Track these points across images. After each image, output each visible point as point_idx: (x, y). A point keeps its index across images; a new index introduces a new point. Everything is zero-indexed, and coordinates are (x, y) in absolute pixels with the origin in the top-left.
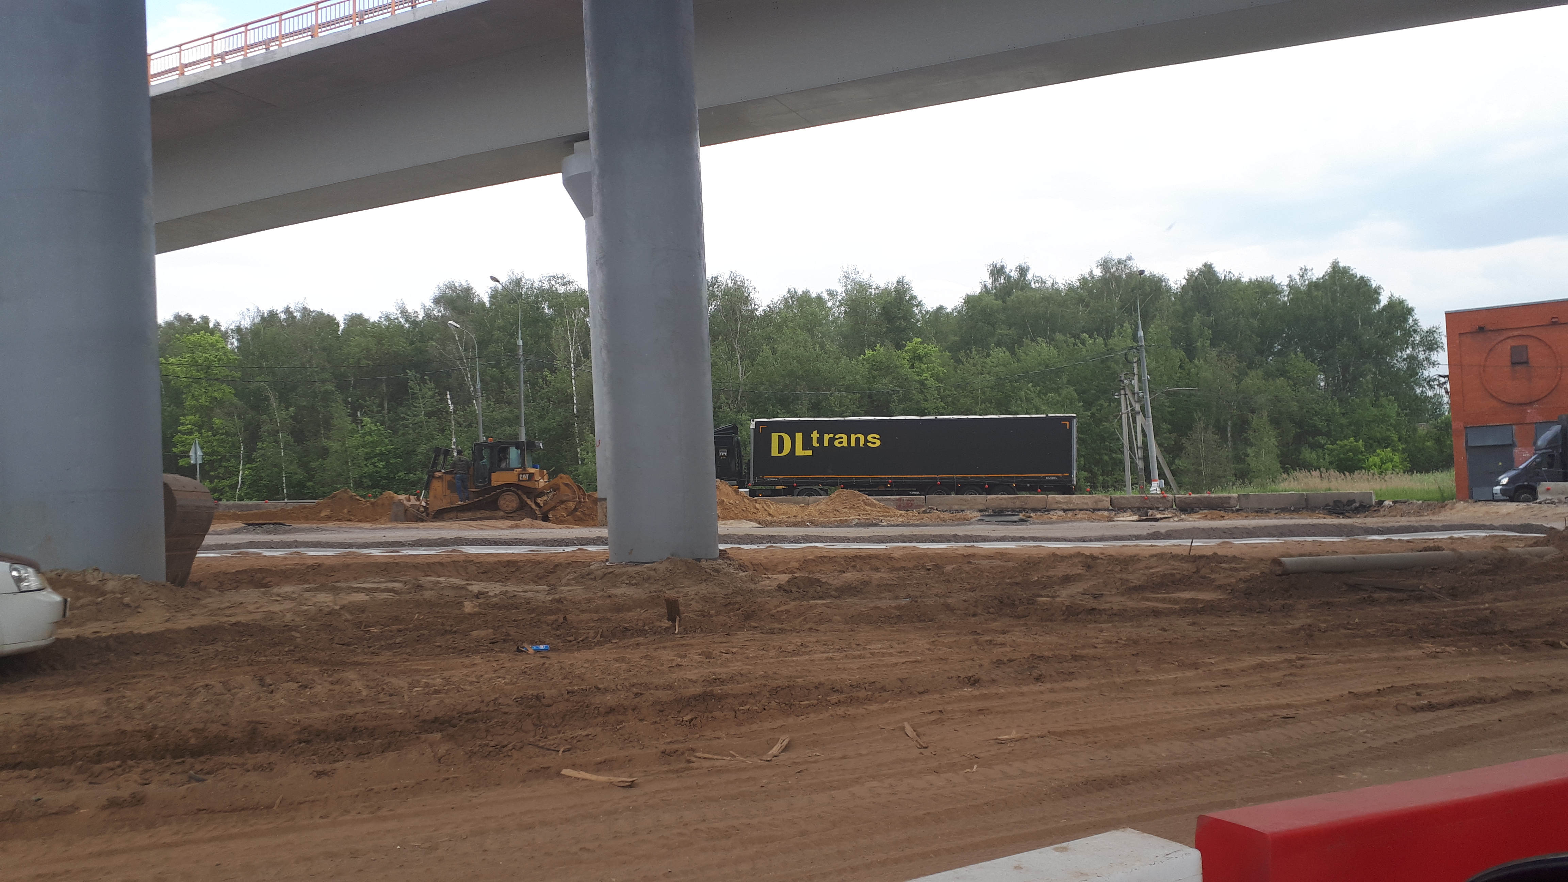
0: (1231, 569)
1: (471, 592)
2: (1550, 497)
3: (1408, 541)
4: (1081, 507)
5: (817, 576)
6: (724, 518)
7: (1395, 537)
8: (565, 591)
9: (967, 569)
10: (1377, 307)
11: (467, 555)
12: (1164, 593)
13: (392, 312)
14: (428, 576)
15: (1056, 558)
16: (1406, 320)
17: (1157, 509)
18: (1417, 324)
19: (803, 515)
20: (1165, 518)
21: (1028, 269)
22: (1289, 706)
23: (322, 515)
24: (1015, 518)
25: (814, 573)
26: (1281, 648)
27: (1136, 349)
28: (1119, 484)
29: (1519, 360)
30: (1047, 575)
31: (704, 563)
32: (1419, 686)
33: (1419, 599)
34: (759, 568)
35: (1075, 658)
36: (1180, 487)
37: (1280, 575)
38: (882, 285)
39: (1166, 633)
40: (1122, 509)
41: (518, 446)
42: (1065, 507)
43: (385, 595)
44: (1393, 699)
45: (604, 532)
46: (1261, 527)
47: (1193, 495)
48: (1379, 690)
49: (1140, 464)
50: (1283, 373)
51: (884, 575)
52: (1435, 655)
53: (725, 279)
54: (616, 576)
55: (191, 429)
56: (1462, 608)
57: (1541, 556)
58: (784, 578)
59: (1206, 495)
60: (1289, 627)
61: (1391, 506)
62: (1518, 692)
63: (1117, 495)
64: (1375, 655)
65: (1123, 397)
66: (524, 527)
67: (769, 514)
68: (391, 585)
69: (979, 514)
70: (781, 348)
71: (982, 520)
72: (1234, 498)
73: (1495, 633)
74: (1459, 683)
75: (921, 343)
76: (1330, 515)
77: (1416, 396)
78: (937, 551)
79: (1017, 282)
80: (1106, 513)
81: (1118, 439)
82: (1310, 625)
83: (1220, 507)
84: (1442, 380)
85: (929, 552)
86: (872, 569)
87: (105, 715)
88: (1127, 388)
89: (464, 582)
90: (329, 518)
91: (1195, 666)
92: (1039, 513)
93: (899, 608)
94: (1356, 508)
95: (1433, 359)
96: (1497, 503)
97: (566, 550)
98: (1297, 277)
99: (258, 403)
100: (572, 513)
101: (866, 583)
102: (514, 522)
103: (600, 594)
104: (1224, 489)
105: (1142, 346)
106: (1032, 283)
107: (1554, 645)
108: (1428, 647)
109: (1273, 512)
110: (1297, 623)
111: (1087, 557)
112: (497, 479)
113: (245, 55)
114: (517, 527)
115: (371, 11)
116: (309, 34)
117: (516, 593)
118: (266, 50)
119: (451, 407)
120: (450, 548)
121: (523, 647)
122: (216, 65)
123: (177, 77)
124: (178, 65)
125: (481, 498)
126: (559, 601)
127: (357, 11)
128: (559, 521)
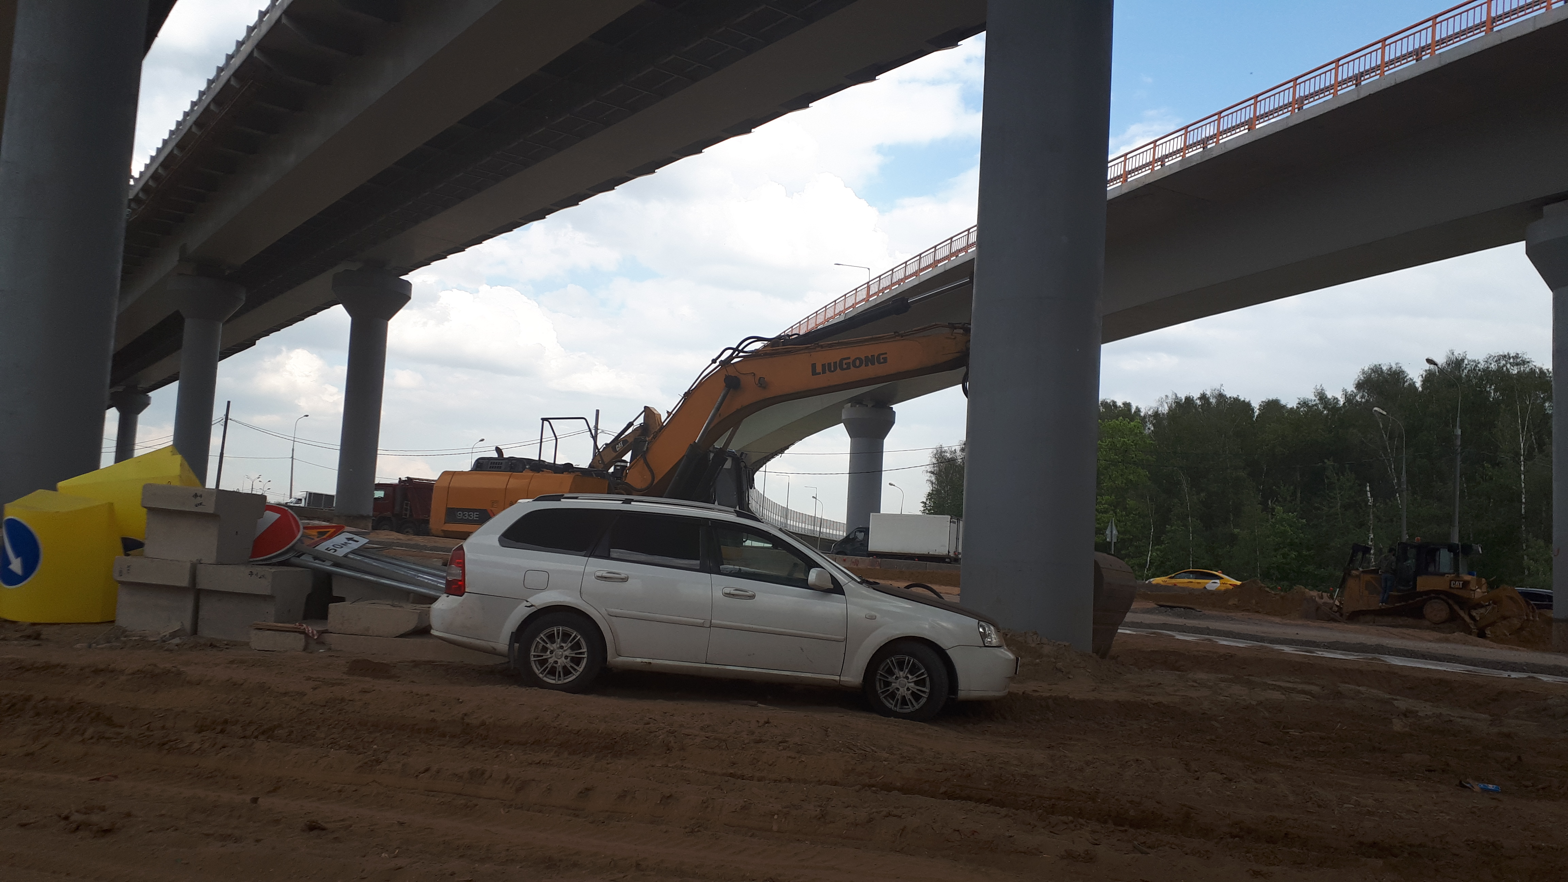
1: (1398, 708)
8: (1512, 725)
11: (1388, 665)
13: (1310, 398)
14: (1346, 683)
23: (1230, 603)
43: (1302, 698)
55: (1107, 509)
66: (1455, 641)
68: (1307, 687)
87: (1052, 770)
89: (1387, 696)
90: (1237, 608)
97: (1512, 676)
99: (1171, 487)
100: (1517, 632)
112: (1424, 583)
113: (1183, 156)
114: (1447, 640)
115: (1312, 95)
116: (1246, 127)
117: (1452, 718)
118: (1204, 149)
119: (1371, 500)
120: (1370, 656)
121: (1468, 783)
122: (1156, 169)
123: (1120, 184)
124: (1122, 172)
125: (1403, 603)
126: (1508, 736)
127: (1296, 98)
128: (1500, 640)
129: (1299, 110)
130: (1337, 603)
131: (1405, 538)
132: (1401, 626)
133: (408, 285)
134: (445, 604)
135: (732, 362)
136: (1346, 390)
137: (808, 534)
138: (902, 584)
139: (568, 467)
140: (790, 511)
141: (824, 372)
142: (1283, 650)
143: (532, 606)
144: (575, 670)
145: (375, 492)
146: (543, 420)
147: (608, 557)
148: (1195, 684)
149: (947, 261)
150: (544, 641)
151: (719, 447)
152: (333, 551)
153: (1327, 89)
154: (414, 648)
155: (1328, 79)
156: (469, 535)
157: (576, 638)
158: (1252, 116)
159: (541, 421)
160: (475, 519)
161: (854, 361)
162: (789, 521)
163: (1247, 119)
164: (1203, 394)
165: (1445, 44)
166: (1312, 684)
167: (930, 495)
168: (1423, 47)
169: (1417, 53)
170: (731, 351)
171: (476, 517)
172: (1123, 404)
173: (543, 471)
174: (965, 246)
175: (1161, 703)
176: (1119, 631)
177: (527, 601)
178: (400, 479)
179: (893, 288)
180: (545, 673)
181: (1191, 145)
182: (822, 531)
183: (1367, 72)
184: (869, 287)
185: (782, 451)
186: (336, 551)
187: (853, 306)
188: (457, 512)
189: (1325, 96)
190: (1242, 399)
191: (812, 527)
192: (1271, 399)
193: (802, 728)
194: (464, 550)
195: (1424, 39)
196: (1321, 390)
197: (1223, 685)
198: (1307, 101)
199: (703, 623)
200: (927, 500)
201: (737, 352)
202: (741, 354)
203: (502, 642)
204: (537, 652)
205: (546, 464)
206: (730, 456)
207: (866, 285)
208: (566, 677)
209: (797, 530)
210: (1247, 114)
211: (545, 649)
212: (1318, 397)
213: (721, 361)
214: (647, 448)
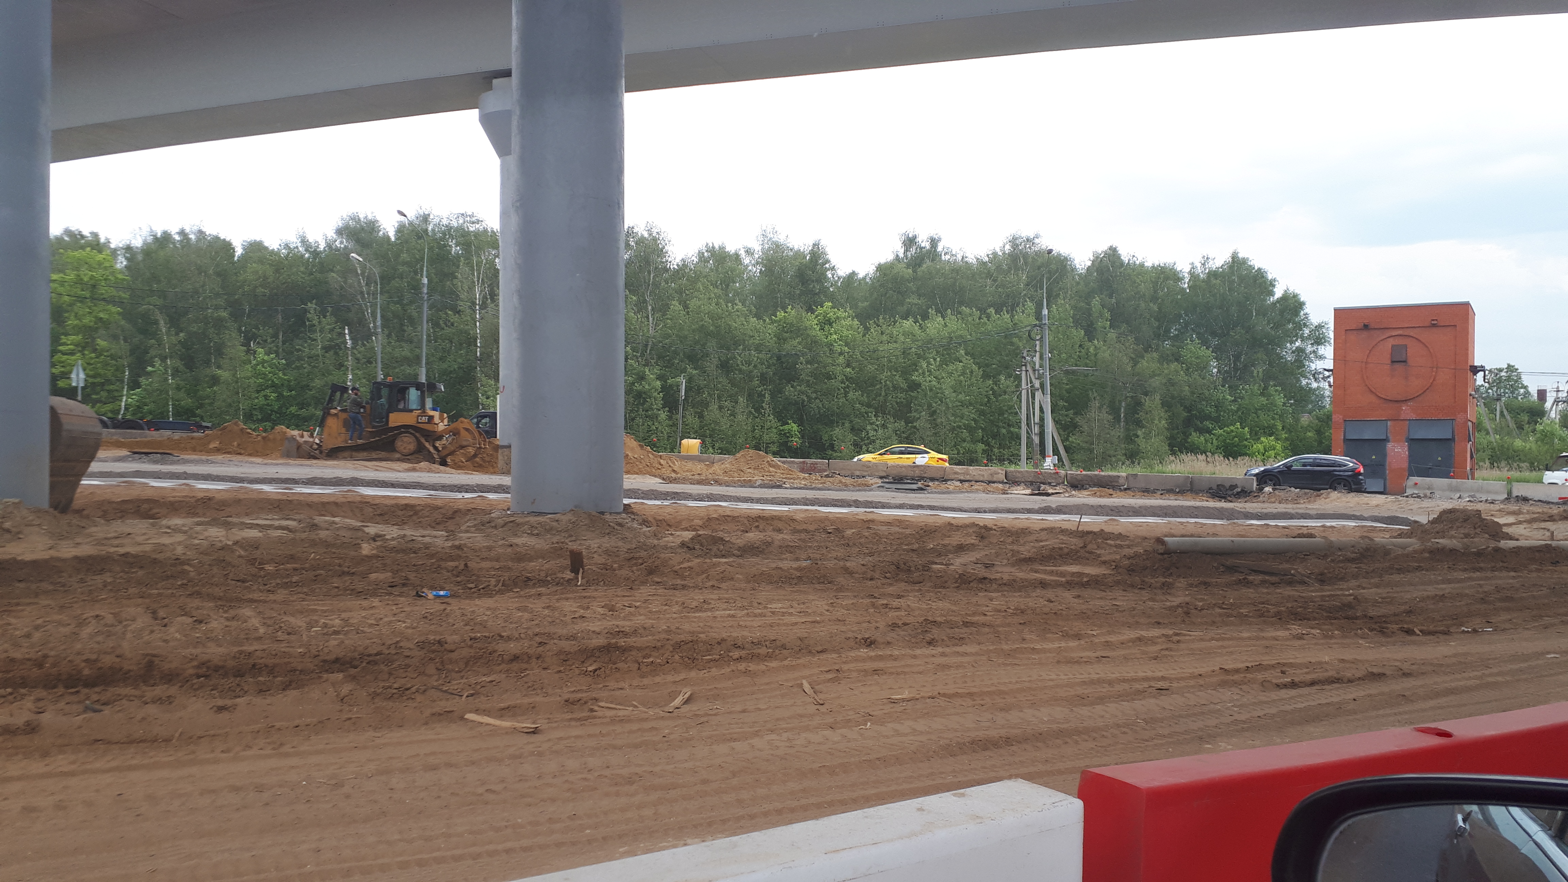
0: (1116, 546)
1: (367, 533)
2: (1417, 492)
3: (1284, 527)
4: (977, 478)
5: (720, 534)
6: (628, 472)
7: (1272, 523)
8: (463, 538)
9: (866, 534)
10: (1271, 299)
11: (362, 496)
12: (1052, 566)
13: (292, 241)
14: (321, 515)
15: (952, 527)
16: (1297, 314)
17: (1050, 484)
18: (1307, 318)
19: (707, 473)
20: (1057, 493)
21: (939, 240)
22: (1163, 678)
23: (212, 446)
24: (914, 487)
25: (717, 532)
26: (1159, 623)
27: (1040, 327)
28: (1014, 459)
29: (1398, 359)
30: (943, 543)
31: (607, 517)
32: (1284, 665)
33: (1290, 583)
34: (663, 524)
35: (966, 624)
36: (1072, 464)
37: (1162, 554)
38: (796, 248)
39: (1052, 604)
40: (1016, 482)
41: (419, 386)
42: (962, 478)
43: (278, 533)
44: (1260, 676)
45: (506, 480)
46: (1147, 507)
47: (1084, 473)
48: (1248, 667)
49: (1036, 440)
50: (1177, 359)
51: (785, 536)
52: (1300, 637)
53: (641, 231)
54: (518, 525)
55: (73, 350)
56: (1328, 593)
57: (1404, 547)
58: (688, 535)
59: (1096, 473)
60: (1168, 604)
61: (1270, 493)
62: (1373, 674)
63: (1012, 468)
64: (1245, 635)
65: (1024, 373)
66: (421, 470)
67: (674, 471)
68: (285, 523)
69: (880, 481)
70: (693, 303)
71: (883, 487)
72: (1123, 477)
73: (1357, 618)
74: (1320, 663)
75: (832, 307)
76: (1213, 498)
77: (1301, 388)
78: (837, 516)
79: (929, 252)
80: (1000, 486)
81: (1016, 413)
82: (1188, 603)
83: (1109, 485)
84: (1327, 373)
85: (831, 516)
86: (774, 530)
88: (1028, 365)
89: (360, 524)
90: (218, 450)
91: (1078, 637)
92: (937, 483)
93: (799, 569)
94: (1238, 493)
95: (1320, 352)
96: (1368, 495)
97: (466, 497)
98: (1199, 265)
99: (147, 327)
100: (471, 458)
101: (769, 544)
102: (411, 465)
103: (501, 542)
104: (1113, 468)
105: (1045, 324)
106: (943, 255)
107: (1409, 632)
108: (1295, 629)
109: (1160, 493)
110: (1177, 601)
111: (981, 527)
112: (396, 419)
114: (414, 470)
117: (414, 538)
119: (349, 342)
120: (346, 488)
121: (423, 592)
125: (378, 438)
126: (459, 547)
128: (457, 467)
130: (317, 441)
131: (380, 378)
132: (376, 460)
142: (259, 489)
148: (169, 531)
166: (288, 519)
172: (90, 235)
175: (128, 553)
176: (82, 482)
190: (223, 238)
192: (253, 241)
196: (303, 233)
197: (199, 528)
212: (300, 240)
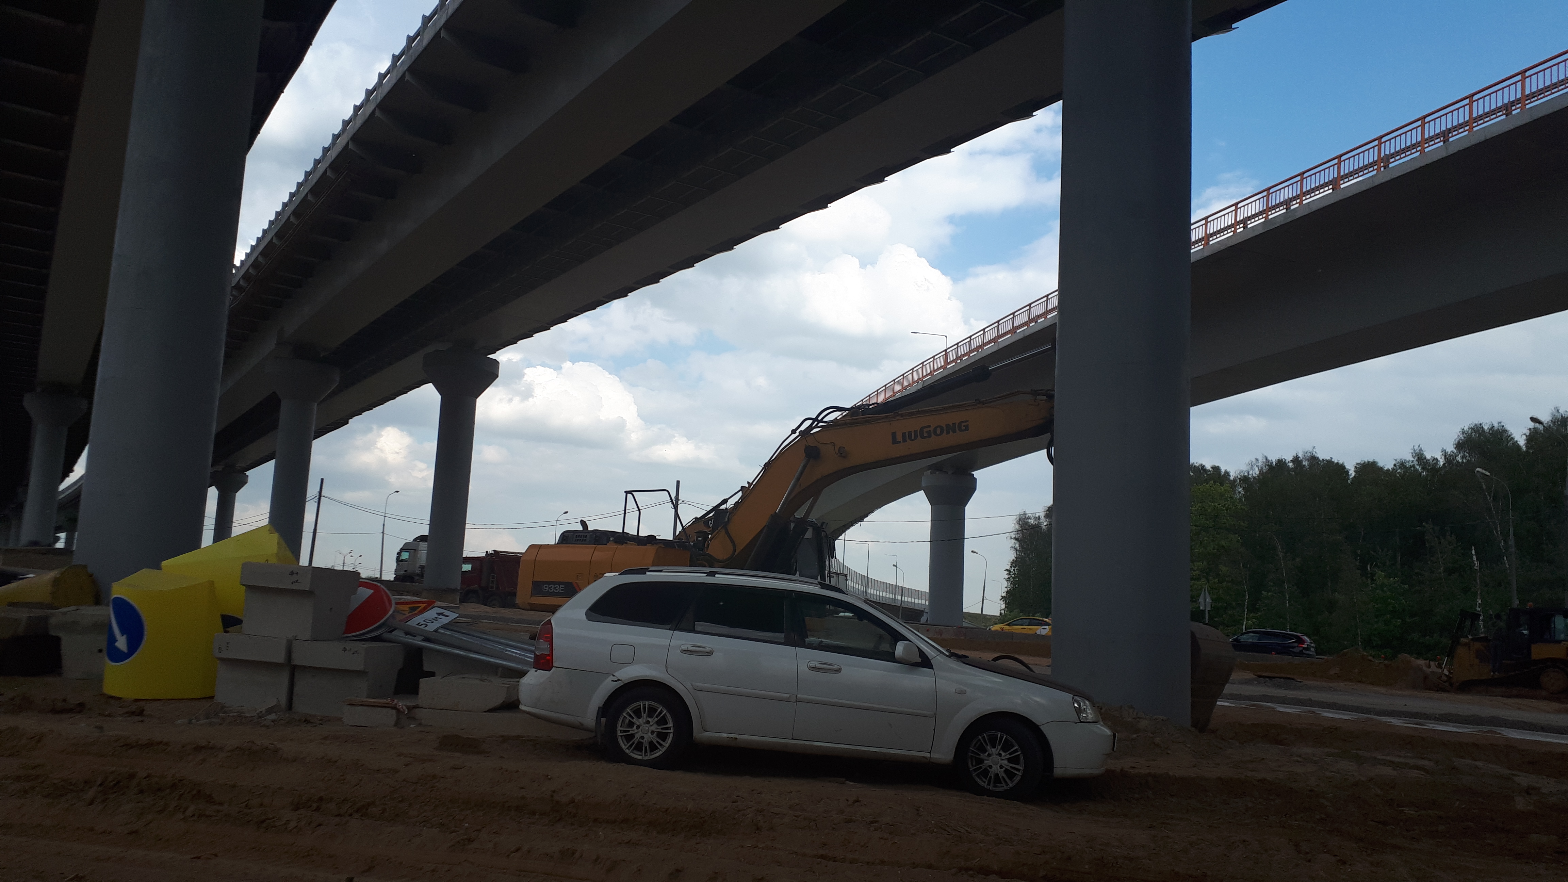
1: (1518, 784)
11: (1508, 739)
13: (1408, 459)
14: (1462, 758)
23: (1332, 672)
43: (1415, 773)
68: (1419, 762)
87: (1155, 851)
89: (1507, 772)
90: (1339, 677)
99: (1264, 553)
112: (1539, 651)
113: (1266, 218)
115: (1398, 153)
116: (1331, 187)
118: (1287, 210)
119: (1477, 564)
120: (1485, 728)
122: (1238, 231)
123: (1202, 247)
124: (1203, 235)
127: (1382, 156)
129: (1384, 169)
130: (1447, 673)
131: (1516, 603)
132: (1517, 696)
133: (496, 363)
134: (533, 678)
135: (812, 432)
136: (1445, 450)
137: (889, 603)
138: (989, 656)
139: (651, 539)
140: (870, 580)
141: (905, 441)
142: (1391, 722)
143: (619, 680)
144: (661, 745)
145: (463, 565)
146: (627, 492)
147: (693, 630)
148: (1299, 759)
149: (1026, 327)
150: (630, 716)
151: (800, 517)
152: (424, 626)
153: (1413, 146)
154: (503, 723)
155: (1415, 137)
156: (557, 610)
157: (661, 713)
158: (1336, 176)
159: (625, 494)
160: (561, 591)
161: (935, 429)
162: (869, 590)
163: (1330, 179)
164: (1296, 456)
165: (1536, 98)
166: (1422, 758)
167: (1014, 563)
168: (1513, 102)
169: (1507, 108)
170: (811, 421)
171: (562, 590)
172: (1212, 468)
173: (626, 543)
174: (1044, 312)
175: (1264, 779)
176: (1218, 703)
177: (614, 676)
178: (487, 552)
179: (971, 355)
180: (632, 748)
181: (1274, 206)
182: (903, 599)
183: (1455, 128)
184: (946, 355)
185: (861, 519)
186: (426, 626)
187: (931, 373)
188: (543, 586)
189: (1411, 154)
190: (1336, 462)
191: (893, 595)
192: (1366, 461)
193: (893, 807)
194: (551, 624)
195: (1513, 93)
196: (1420, 450)
197: (1329, 760)
198: (1393, 160)
199: (789, 698)
200: (1011, 567)
201: (816, 422)
202: (821, 424)
203: (589, 717)
204: (623, 727)
205: (630, 536)
206: (810, 526)
207: (944, 353)
208: (652, 753)
209: (878, 599)
210: (1332, 174)
211: (631, 724)
212: (1416, 458)
213: (801, 431)
214: (728, 518)
